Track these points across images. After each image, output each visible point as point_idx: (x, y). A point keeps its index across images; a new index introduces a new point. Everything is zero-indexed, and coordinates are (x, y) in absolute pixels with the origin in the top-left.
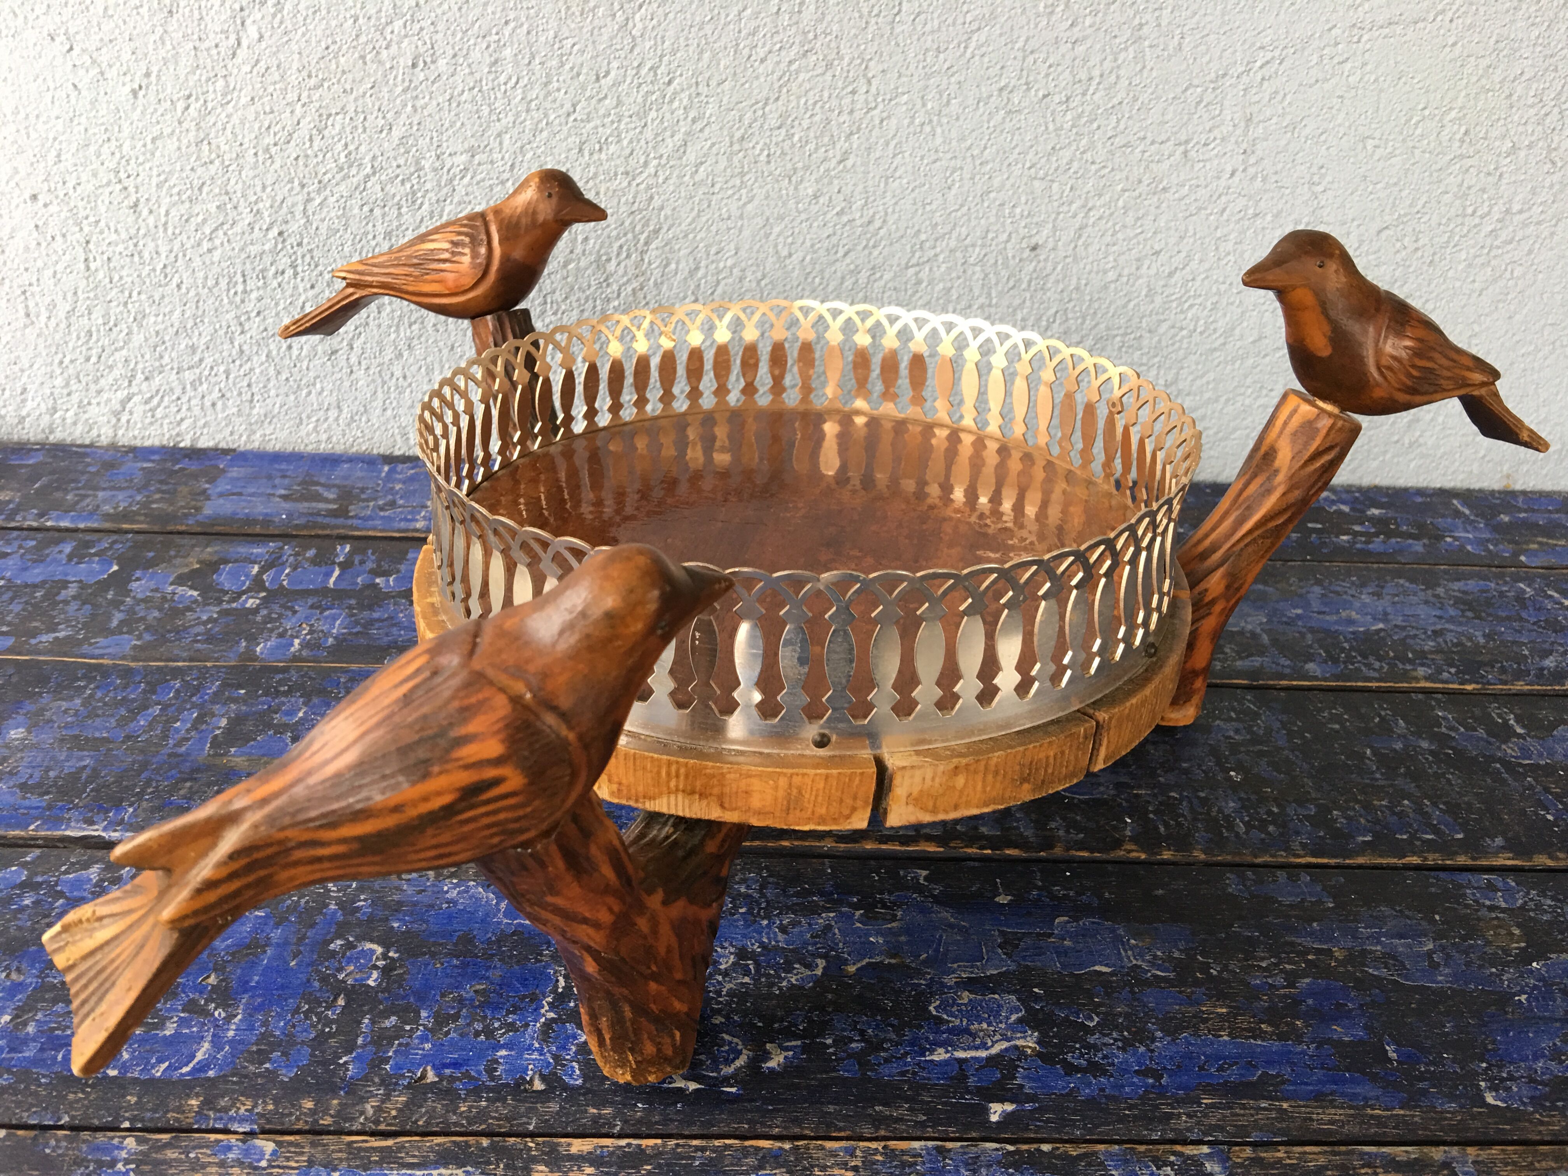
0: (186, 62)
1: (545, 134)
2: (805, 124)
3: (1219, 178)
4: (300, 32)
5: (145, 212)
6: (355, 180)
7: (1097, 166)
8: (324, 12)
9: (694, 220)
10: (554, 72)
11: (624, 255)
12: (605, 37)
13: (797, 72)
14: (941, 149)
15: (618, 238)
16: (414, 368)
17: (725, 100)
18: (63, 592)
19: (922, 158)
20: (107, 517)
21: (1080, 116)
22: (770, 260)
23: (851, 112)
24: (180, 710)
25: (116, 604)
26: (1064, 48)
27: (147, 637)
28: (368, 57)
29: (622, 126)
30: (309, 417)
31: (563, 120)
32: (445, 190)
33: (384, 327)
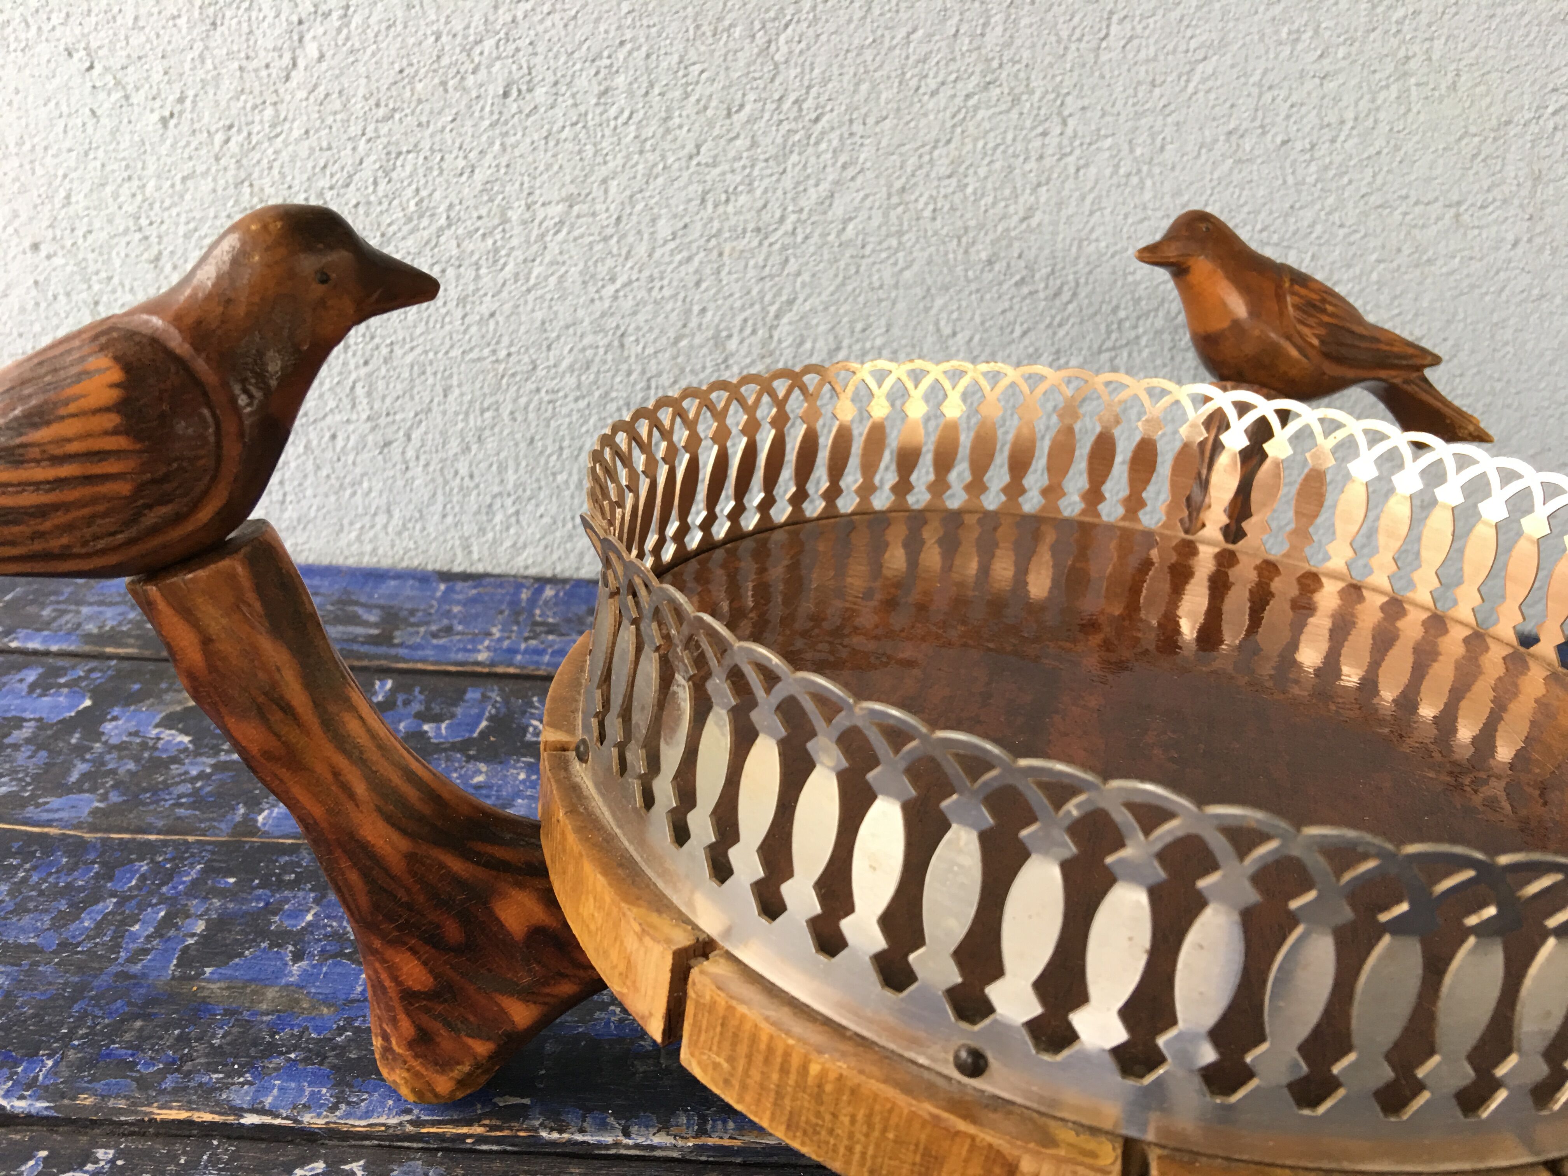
0: (228, 86)
1: (660, 180)
2: (982, 172)
3: (1498, 249)
4: (369, 52)
5: (168, 268)
6: (426, 234)
7: (1346, 230)
8: (399, 27)
9: (838, 288)
10: (676, 105)
11: (748, 330)
12: (742, 63)
13: (976, 108)
14: (1150, 205)
15: (743, 308)
16: (483, 465)
17: (884, 143)
18: (16, 734)
19: (1126, 216)
20: (89, 638)
21: (1326, 168)
22: (930, 339)
23: (1041, 157)
24: (142, 907)
25: (80, 751)
26: (1310, 85)
27: (115, 797)
28: (451, 83)
29: (756, 172)
30: (351, 523)
31: (683, 163)
32: (535, 248)
33: (450, 413)
